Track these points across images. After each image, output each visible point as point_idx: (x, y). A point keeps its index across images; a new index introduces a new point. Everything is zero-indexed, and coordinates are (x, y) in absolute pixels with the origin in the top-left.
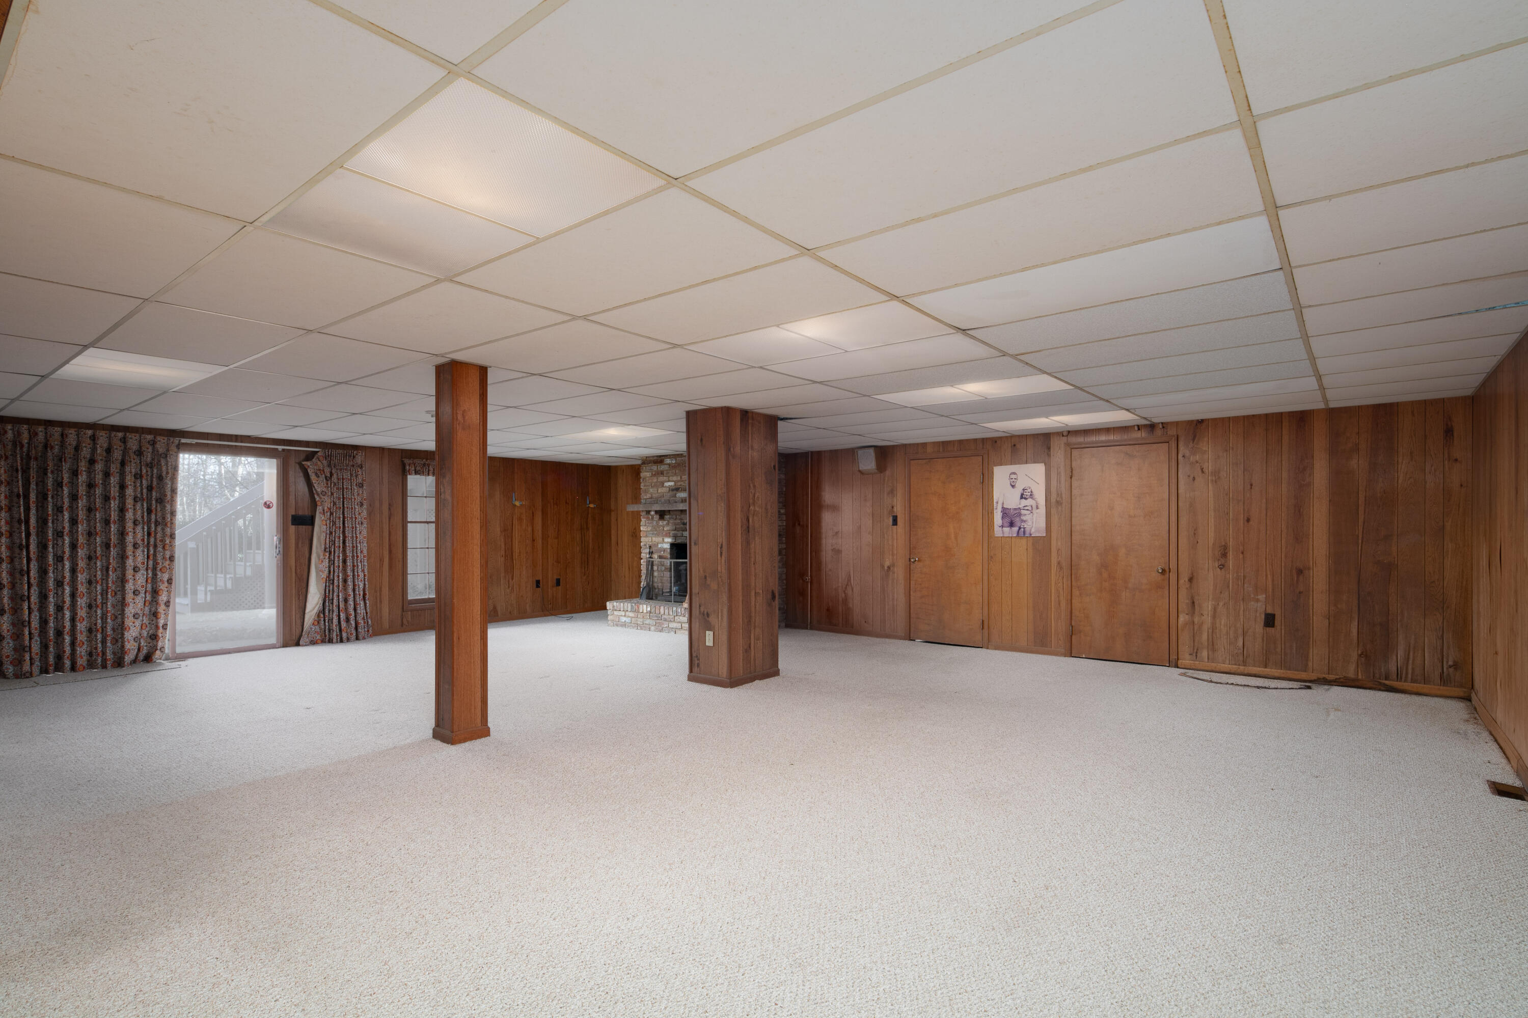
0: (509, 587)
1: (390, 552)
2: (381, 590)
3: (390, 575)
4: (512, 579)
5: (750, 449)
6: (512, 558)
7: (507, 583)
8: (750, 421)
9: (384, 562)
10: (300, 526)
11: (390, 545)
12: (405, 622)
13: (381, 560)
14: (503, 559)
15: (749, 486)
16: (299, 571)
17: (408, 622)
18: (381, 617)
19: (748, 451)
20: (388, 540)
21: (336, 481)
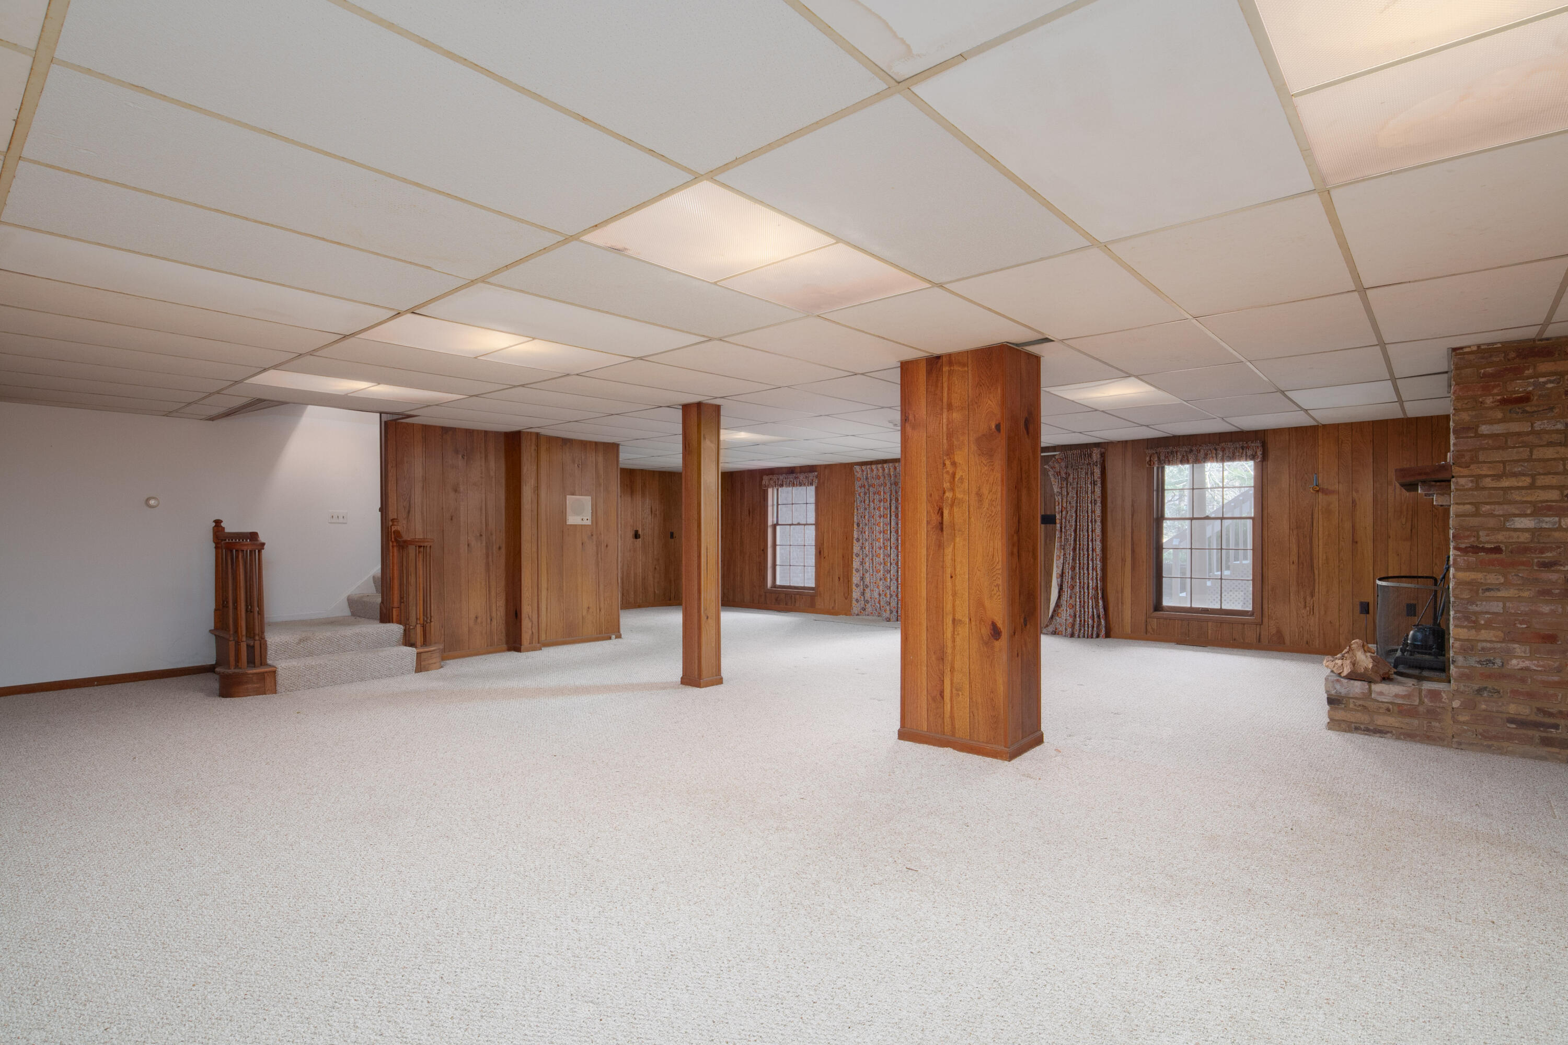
0: (1305, 607)
1: (1133, 551)
2: (1122, 592)
3: (1133, 576)
4: (1312, 595)
5: (945, 410)
6: (1312, 567)
7: (1302, 600)
8: (946, 369)
9: (1126, 563)
10: (1048, 525)
11: (1133, 544)
12: (1149, 628)
13: (1122, 560)
14: (1294, 567)
15: (944, 464)
16: (1047, 565)
17: (1153, 630)
18: (1122, 620)
19: (942, 414)
20: (1130, 538)
21: (1071, 481)
